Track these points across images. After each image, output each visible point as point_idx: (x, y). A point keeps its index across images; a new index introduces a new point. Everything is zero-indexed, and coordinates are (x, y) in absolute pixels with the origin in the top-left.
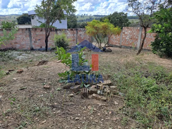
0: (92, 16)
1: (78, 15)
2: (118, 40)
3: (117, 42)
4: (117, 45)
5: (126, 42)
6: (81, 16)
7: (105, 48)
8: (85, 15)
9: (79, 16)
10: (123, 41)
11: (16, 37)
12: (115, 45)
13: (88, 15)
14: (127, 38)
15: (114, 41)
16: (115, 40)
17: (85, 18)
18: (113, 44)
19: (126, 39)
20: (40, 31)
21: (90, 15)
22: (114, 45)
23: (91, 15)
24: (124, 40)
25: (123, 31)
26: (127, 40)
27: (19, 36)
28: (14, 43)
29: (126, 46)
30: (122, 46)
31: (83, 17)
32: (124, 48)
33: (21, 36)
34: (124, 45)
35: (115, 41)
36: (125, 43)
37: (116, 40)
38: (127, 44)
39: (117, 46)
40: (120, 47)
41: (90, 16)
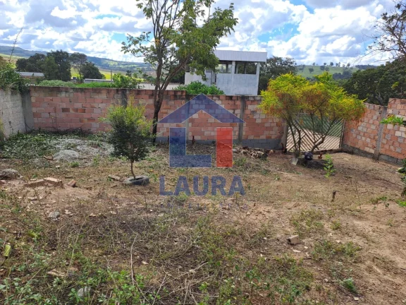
0: (352, 68)
1: (314, 64)
2: (372, 136)
3: (368, 140)
4: (367, 149)
5: (397, 144)
6: (322, 68)
7: (311, 156)
8: (332, 64)
9: (317, 66)
10: (385, 141)
11: (93, 107)
12: (361, 149)
13: (341, 66)
14: (398, 134)
15: (359, 137)
16: (362, 134)
17: (331, 73)
18: (356, 146)
19: (398, 137)
20: (148, 96)
21: (346, 65)
22: (359, 149)
23: (349, 65)
24: (388, 137)
25: (390, 111)
26: (399, 140)
27: (100, 105)
28: (86, 120)
29: (396, 156)
30: (382, 157)
31: (327, 69)
32: (387, 162)
33: (104, 104)
34: (389, 153)
35: (363, 139)
36: (392, 147)
37: (364, 136)
38: (399, 150)
39: (366, 154)
40: (376, 158)
41: (346, 68)
